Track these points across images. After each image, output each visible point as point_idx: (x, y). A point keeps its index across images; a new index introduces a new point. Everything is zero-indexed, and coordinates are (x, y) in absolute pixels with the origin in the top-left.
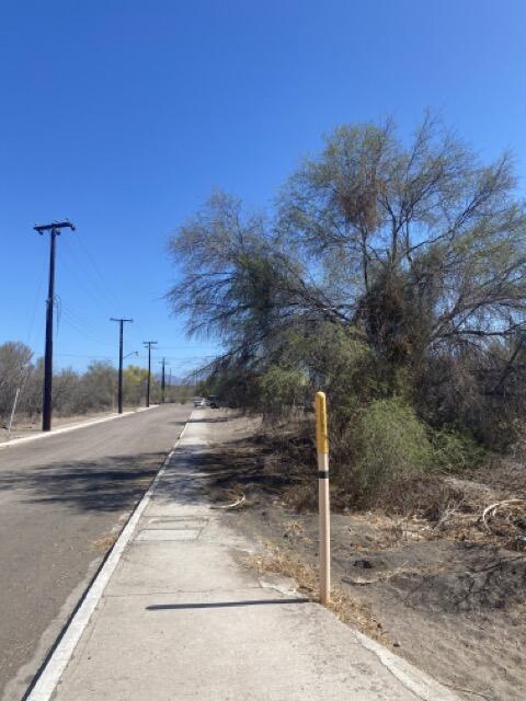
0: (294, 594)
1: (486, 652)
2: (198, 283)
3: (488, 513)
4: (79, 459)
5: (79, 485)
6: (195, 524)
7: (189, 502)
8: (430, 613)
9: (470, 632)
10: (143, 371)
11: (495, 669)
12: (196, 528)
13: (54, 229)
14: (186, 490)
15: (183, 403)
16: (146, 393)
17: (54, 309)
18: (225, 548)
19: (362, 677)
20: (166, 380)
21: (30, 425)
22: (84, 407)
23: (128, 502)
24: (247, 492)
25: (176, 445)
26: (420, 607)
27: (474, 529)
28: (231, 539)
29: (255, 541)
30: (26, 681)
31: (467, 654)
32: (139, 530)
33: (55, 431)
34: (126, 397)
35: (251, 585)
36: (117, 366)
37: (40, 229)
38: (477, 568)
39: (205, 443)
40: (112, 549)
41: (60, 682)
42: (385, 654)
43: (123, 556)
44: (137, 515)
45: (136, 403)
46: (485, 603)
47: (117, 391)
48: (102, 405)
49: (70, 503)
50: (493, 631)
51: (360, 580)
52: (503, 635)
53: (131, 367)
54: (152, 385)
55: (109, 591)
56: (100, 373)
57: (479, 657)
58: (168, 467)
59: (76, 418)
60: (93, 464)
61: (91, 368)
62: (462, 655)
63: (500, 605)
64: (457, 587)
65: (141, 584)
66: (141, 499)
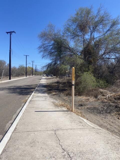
0: (66, 110)
1: (106, 121)
2: (45, 45)
3: (108, 96)
4: (18, 85)
5: (18, 90)
6: (44, 97)
7: (43, 93)
8: (95, 114)
9: (103, 117)
10: (31, 68)
11: (108, 124)
12: (45, 98)
13: (11, 33)
14: (42, 91)
15: (40, 75)
16: (32, 73)
17: (11, 52)
18: (51, 102)
19: (80, 124)
20: (37, 70)
21: (6, 78)
22: (18, 75)
23: (29, 93)
24: (56, 92)
25: (39, 83)
26: (93, 113)
27: (105, 99)
28: (52, 100)
29: (57, 100)
30: (11, 124)
31: (102, 121)
32: (32, 98)
33: (12, 80)
34: (28, 73)
35: (57, 108)
36: (25, 66)
37: (7, 33)
38: (105, 106)
39: (46, 83)
40: (27, 101)
41: (18, 123)
42: (85, 120)
43: (29, 103)
44: (31, 96)
45: (30, 75)
46: (106, 112)
47: (25, 72)
48: (22, 75)
49: (16, 93)
50: (108, 117)
51: (80, 108)
52: (110, 118)
53: (28, 66)
54: (33, 71)
55: (27, 109)
56: (21, 68)
57: (104, 121)
58: (38, 87)
59: (16, 77)
60: (21, 86)
61: (19, 67)
62: (101, 121)
63: (109, 113)
64: (101, 109)
65: (34, 107)
66: (32, 93)
